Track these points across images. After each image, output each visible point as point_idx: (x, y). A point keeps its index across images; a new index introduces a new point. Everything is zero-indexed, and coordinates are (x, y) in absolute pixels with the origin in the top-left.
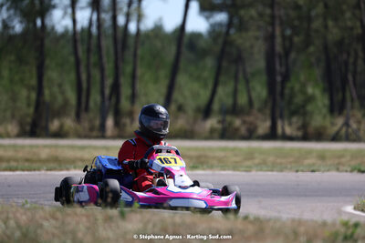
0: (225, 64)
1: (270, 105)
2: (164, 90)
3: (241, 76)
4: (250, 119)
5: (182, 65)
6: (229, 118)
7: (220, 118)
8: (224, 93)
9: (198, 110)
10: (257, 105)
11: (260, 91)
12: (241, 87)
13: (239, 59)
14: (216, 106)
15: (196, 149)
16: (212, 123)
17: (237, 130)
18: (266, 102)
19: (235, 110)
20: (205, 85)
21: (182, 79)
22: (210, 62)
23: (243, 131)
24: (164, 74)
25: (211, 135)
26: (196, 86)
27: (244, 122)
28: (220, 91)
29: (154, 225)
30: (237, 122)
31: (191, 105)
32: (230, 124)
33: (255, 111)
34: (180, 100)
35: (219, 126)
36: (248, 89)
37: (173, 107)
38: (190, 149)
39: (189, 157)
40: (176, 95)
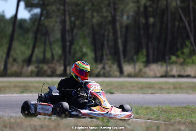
0: (39, 36)
1: (63, 58)
2: (5, 50)
3: (47, 42)
4: (51, 65)
5: (15, 37)
6: (41, 65)
7: (36, 65)
8: (38, 53)
9: (24, 61)
10: (56, 58)
11: (58, 50)
13: (46, 34)
14: (34, 58)
15: (24, 82)
16: (32, 68)
17: (45, 71)
18: (61, 57)
19: (44, 61)
20: (29, 47)
21: (15, 44)
22: (31, 35)
23: (49, 72)
25: (31, 75)
26: (23, 48)
27: (50, 67)
28: (36, 51)
30: (45, 67)
31: (20, 58)
32: (42, 68)
33: (55, 62)
34: (15, 56)
35: (36, 70)
36: (51, 49)
37: (11, 59)
38: (19, 82)
39: (20, 87)
40: (12, 53)
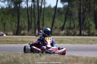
0: (67, 16)
1: (79, 27)
2: (51, 23)
3: (72, 19)
5: (56, 16)
6: (69, 30)
7: (66, 30)
8: (67, 24)
10: (76, 26)
11: (77, 23)
12: (72, 22)
13: (71, 15)
14: (65, 27)
15: (60, 38)
17: (71, 33)
19: (70, 28)
20: (62, 21)
21: (56, 20)
22: (63, 16)
23: (72, 33)
24: (51, 19)
25: (64, 35)
26: (60, 22)
27: (73, 31)
28: (66, 23)
29: (49, 58)
30: (71, 31)
31: (59, 27)
32: (69, 32)
33: (76, 28)
34: (56, 26)
35: (66, 32)
36: (74, 22)
37: (54, 27)
38: (58, 38)
39: (58, 41)
40: (55, 24)
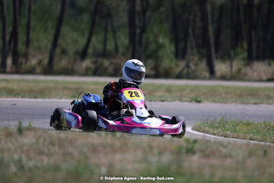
0: (97, 19)
1: (130, 50)
2: (51, 38)
3: (109, 28)
4: (114, 61)
5: (65, 19)
6: (100, 60)
7: (94, 59)
8: (96, 42)
9: (77, 53)
10: (121, 50)
11: (124, 40)
12: (110, 36)
13: (108, 16)
14: (90, 51)
15: (76, 83)
16: (87, 63)
17: (106, 69)
18: (128, 48)
19: (104, 54)
20: (83, 35)
21: (65, 30)
22: (86, 17)
23: (111, 70)
24: (51, 25)
25: (87, 73)
26: (75, 35)
27: (112, 63)
28: (94, 39)
29: (45, 140)
30: (106, 63)
31: (71, 50)
32: (101, 65)
33: (119, 55)
34: (64, 45)
35: (93, 66)
36: (115, 39)
37: (58, 51)
38: (70, 83)
39: (71, 89)
40: (60, 41)
